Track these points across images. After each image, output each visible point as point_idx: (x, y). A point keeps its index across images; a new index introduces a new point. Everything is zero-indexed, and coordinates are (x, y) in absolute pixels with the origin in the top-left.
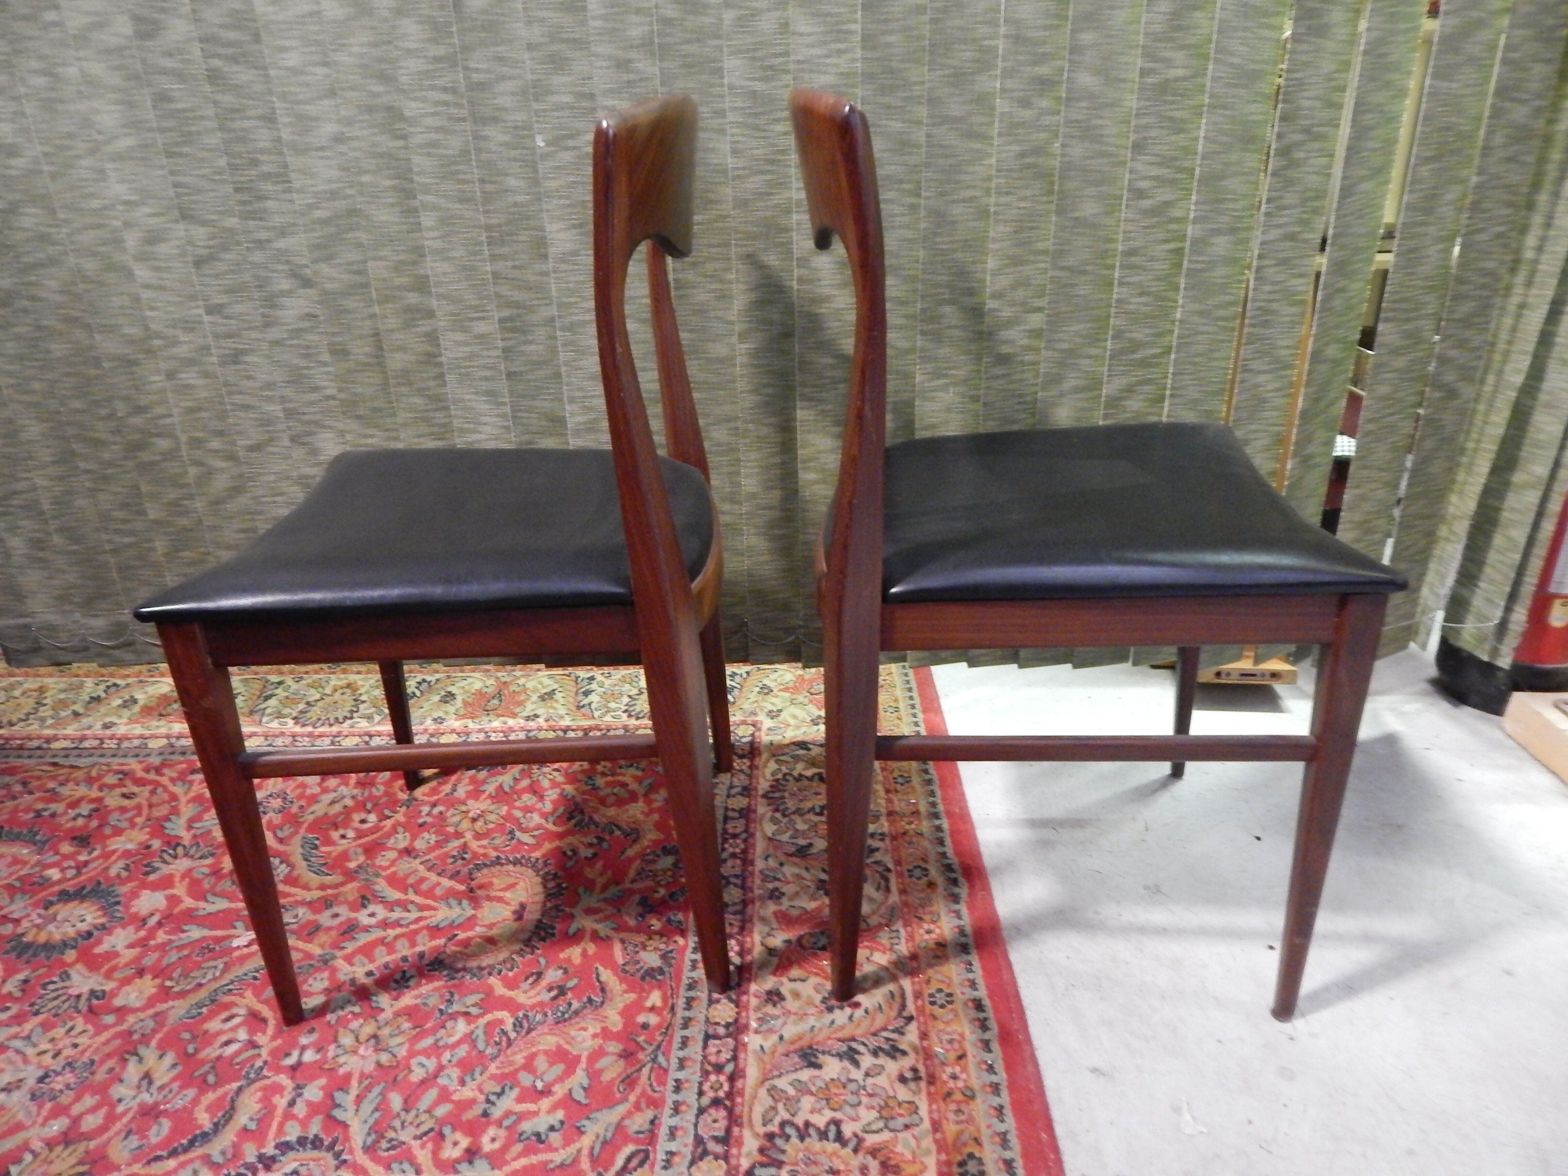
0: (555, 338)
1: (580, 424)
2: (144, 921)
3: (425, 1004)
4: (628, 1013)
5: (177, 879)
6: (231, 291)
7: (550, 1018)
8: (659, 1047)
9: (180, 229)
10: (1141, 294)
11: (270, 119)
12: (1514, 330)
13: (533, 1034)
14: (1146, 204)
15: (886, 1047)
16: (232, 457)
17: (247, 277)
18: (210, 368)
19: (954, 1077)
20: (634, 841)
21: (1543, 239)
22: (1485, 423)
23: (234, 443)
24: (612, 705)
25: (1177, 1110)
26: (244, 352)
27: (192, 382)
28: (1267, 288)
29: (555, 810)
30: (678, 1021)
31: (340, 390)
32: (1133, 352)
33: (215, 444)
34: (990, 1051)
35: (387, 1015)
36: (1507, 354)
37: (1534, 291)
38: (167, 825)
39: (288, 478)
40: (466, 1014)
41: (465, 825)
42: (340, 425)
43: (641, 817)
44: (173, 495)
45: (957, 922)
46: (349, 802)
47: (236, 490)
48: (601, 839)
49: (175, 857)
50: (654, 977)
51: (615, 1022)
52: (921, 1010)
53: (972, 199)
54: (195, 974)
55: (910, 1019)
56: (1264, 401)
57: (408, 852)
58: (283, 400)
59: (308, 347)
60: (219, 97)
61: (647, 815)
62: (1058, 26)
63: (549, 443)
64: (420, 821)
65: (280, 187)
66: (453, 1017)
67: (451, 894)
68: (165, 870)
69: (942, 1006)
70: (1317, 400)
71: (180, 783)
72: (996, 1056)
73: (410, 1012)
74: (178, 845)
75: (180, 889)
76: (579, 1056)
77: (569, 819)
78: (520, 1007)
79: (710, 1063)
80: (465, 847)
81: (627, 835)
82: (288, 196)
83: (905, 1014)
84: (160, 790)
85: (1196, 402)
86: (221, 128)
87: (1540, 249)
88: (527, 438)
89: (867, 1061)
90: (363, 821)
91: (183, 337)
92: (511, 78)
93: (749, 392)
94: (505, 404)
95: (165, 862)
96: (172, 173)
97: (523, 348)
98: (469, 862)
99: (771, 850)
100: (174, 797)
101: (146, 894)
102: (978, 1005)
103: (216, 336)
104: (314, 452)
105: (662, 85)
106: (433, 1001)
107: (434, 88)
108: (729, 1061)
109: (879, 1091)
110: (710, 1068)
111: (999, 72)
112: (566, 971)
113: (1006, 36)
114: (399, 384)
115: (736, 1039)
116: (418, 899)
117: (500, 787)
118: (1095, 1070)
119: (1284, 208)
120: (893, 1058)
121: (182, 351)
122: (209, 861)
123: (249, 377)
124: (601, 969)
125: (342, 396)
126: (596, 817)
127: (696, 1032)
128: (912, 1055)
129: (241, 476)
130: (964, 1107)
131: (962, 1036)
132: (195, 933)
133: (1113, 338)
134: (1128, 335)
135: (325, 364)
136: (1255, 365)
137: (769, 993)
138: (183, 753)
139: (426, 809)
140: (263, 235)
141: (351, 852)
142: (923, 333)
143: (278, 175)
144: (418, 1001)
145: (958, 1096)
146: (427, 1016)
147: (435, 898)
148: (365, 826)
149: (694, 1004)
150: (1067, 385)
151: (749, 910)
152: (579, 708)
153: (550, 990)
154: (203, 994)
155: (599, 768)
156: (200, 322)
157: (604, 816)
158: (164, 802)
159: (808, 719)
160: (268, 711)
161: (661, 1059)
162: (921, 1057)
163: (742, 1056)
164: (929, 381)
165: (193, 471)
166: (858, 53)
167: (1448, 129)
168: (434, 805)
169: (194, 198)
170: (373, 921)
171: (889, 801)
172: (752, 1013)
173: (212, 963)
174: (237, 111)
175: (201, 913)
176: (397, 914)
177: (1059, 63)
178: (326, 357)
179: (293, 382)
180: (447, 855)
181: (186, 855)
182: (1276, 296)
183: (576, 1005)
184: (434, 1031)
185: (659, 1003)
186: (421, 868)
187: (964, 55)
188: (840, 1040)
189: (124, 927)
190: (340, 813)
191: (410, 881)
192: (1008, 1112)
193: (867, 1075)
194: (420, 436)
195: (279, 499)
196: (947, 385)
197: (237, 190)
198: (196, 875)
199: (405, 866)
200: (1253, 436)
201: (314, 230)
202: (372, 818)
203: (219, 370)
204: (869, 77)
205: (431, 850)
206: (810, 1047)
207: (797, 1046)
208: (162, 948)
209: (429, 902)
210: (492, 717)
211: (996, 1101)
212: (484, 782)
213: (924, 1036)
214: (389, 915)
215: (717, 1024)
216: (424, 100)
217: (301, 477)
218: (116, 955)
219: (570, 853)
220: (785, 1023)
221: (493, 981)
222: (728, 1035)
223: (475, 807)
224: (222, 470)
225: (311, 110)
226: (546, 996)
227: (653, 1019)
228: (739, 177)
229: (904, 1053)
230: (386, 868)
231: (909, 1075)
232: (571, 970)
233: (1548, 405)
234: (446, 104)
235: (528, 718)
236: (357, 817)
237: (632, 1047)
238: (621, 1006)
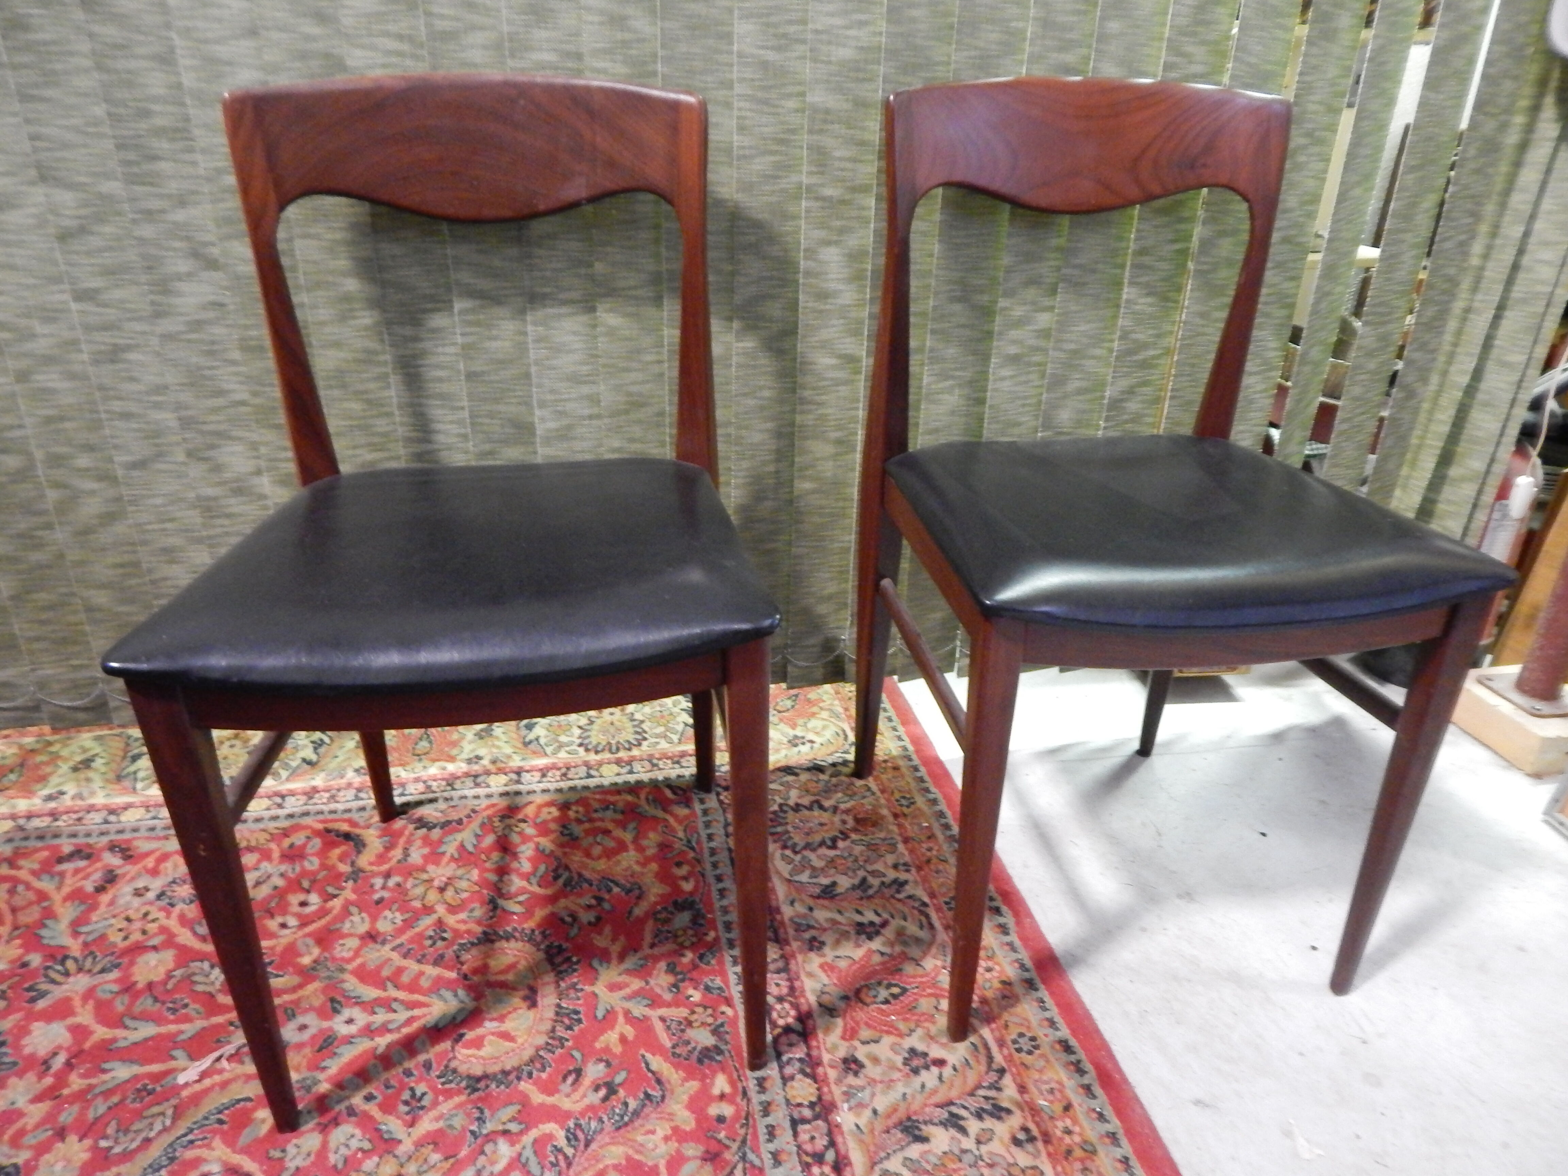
0: (525, 334)
1: (549, 430)
2: (46, 1063)
3: (451, 1127)
4: (696, 1105)
5: (77, 1002)
6: (108, 272)
7: (608, 1126)
8: (744, 1142)
9: (39, 194)
11: (166, 60)
12: (1459, 333)
13: (593, 1146)
15: (988, 1107)
16: (107, 477)
17: (131, 256)
18: (77, 368)
19: (1068, 1132)
20: (639, 898)
21: (1489, 248)
22: (1430, 420)
23: (111, 460)
24: (563, 739)
25: (1288, 1134)
26: (128, 348)
27: (50, 385)
29: (535, 869)
30: (756, 1108)
31: (255, 394)
33: (83, 461)
34: (1094, 1097)
35: (406, 1147)
36: (1451, 356)
37: (1479, 297)
38: (43, 932)
39: (181, 500)
40: (506, 1133)
41: (433, 896)
42: (255, 437)
43: (637, 868)
44: (23, 524)
45: (1015, 956)
46: (280, 882)
47: (109, 518)
48: (600, 900)
49: (67, 974)
50: (712, 1059)
51: (686, 1120)
52: (1009, 1059)
54: (137, 1126)
55: (1002, 1072)
57: (372, 937)
58: (179, 406)
59: (213, 343)
60: (96, 28)
61: (644, 864)
62: (1085, 13)
63: (512, 455)
64: (376, 897)
65: (180, 145)
66: (491, 1137)
67: (438, 984)
68: (57, 993)
69: (1030, 1053)
71: (45, 877)
72: (1101, 1101)
73: (435, 1140)
74: (65, 958)
75: (85, 1016)
76: (656, 1166)
77: (556, 878)
78: (568, 1115)
79: (807, 1154)
80: (440, 924)
81: (629, 891)
82: (187, 157)
83: (994, 1066)
84: (20, 888)
86: (100, 67)
87: (1486, 257)
88: (487, 447)
89: (973, 1126)
90: (303, 904)
91: (39, 328)
92: (482, 28)
94: (463, 408)
95: (53, 982)
96: (28, 121)
97: (487, 344)
98: (452, 943)
99: (795, 895)
100: (42, 896)
101: (38, 1028)
102: (1067, 1048)
103: (88, 328)
104: (217, 468)
105: (663, 46)
106: (458, 1122)
107: (387, 34)
108: (827, 1148)
109: (997, 1159)
110: (809, 1160)
111: (1026, 57)
112: (608, 1064)
113: (1035, 19)
114: (330, 387)
115: (826, 1120)
116: (401, 995)
117: (462, 847)
118: (1198, 1102)
120: (999, 1118)
121: (41, 346)
122: (115, 974)
123: (132, 379)
124: (649, 1056)
125: (257, 401)
126: (587, 874)
127: (780, 1117)
128: (1018, 1113)
129: (118, 499)
130: (1088, 1164)
131: (1060, 1083)
132: (122, 1072)
133: (1121, 338)
135: (234, 363)
137: (845, 1061)
138: (41, 838)
139: (378, 882)
140: (155, 204)
141: (300, 945)
143: (176, 130)
144: (441, 1124)
145: (1078, 1153)
146: (458, 1143)
147: (425, 993)
148: (308, 910)
149: (767, 1085)
151: (793, 966)
152: (526, 744)
153: (597, 1089)
154: (155, 1152)
155: (571, 814)
156: (69, 311)
157: (594, 870)
158: (31, 904)
159: (785, 740)
160: (141, 775)
161: (751, 1156)
162: (1027, 1114)
163: (839, 1140)
164: (936, 382)
165: (52, 495)
166: (883, 26)
167: (1430, 139)
168: (387, 875)
169: (58, 154)
170: (353, 1029)
171: (900, 826)
172: (834, 1087)
173: (155, 1110)
174: (123, 47)
175: (122, 1044)
176: (381, 1017)
177: (1085, 51)
178: (236, 355)
179: (192, 385)
180: (421, 936)
181: (80, 970)
183: (633, 1104)
184: (472, 1159)
185: (727, 1089)
186: (395, 955)
187: (990, 36)
188: (938, 1106)
189: (20, 1074)
190: (271, 897)
191: (386, 972)
192: (1134, 1162)
193: (979, 1142)
194: (355, 447)
195: (168, 525)
197: (120, 147)
198: (101, 994)
199: (374, 955)
201: (222, 200)
202: (314, 899)
203: (91, 370)
204: (892, 53)
205: (400, 931)
206: (909, 1119)
207: (894, 1119)
208: (81, 1096)
209: (417, 997)
210: (425, 762)
211: (1118, 1153)
212: (440, 842)
213: (1022, 1089)
214: (372, 1018)
215: (800, 1105)
216: (373, 48)
217: (199, 498)
218: (20, 1114)
219: (568, 919)
220: (873, 1095)
221: (524, 1086)
222: (816, 1117)
223: (440, 873)
224: (92, 493)
225: (222, 51)
226: (595, 1098)
227: (727, 1110)
228: (745, 157)
229: (1009, 1111)
230: (349, 961)
231: (1021, 1136)
232: (615, 1062)
233: (1486, 404)
234: (400, 54)
235: (469, 761)
236: (294, 899)
237: (714, 1147)
238: (685, 1098)
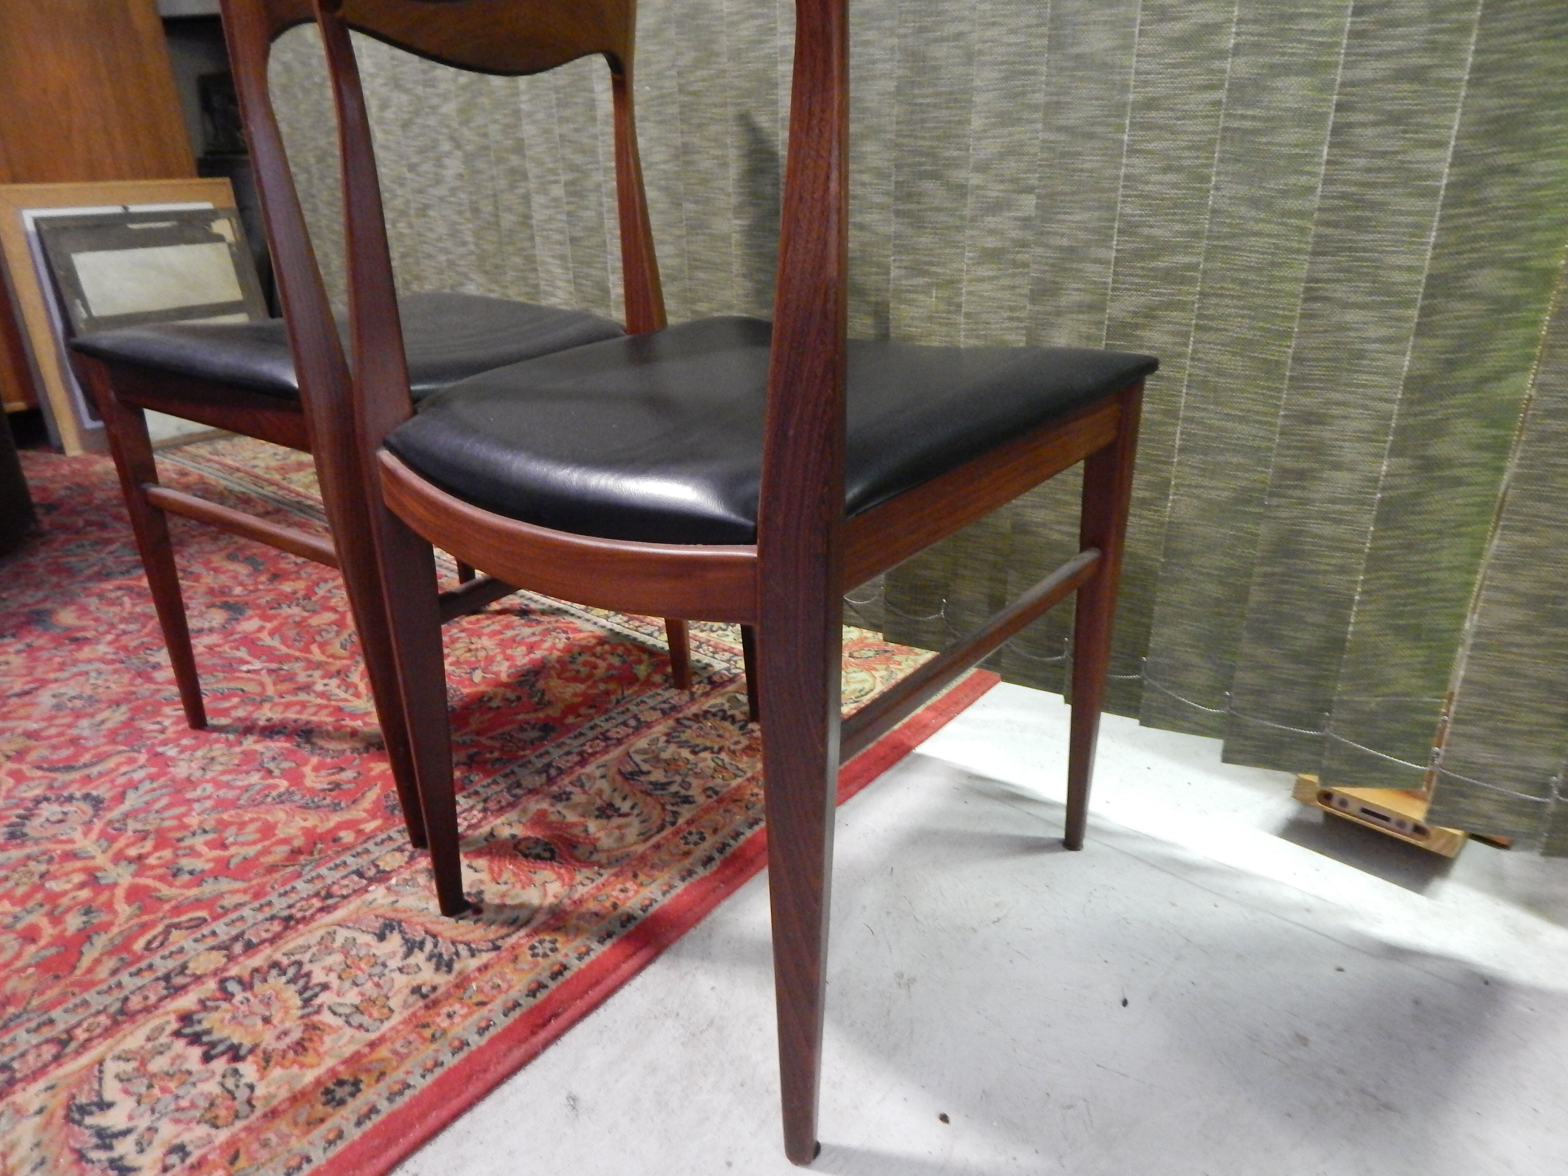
3: (263, 754)
4: (343, 825)
7: (302, 801)
8: (321, 858)
10: (1167, 170)
13: (278, 806)
14: (1177, 28)
15: (446, 957)
17: (428, 139)
19: (450, 1015)
20: (536, 710)
26: (428, 207)
28: (1361, 162)
29: (524, 665)
30: (359, 849)
31: (476, 246)
32: (1154, 258)
34: (507, 1014)
35: (238, 750)
40: (269, 772)
43: (568, 695)
45: (658, 896)
48: (518, 699)
51: (326, 827)
52: (516, 946)
53: (958, 36)
55: (497, 948)
56: (1360, 355)
59: (460, 204)
61: (575, 696)
66: (262, 770)
68: (282, 610)
69: (534, 955)
70: (1451, 365)
72: (504, 1022)
73: (249, 754)
75: (272, 625)
76: (275, 836)
77: (522, 676)
78: (300, 784)
79: (328, 890)
81: (538, 704)
83: (499, 942)
85: (1248, 343)
93: (744, 276)
95: (289, 606)
97: (582, 213)
99: (613, 763)
101: (255, 620)
102: (559, 972)
103: (414, 192)
106: (268, 754)
108: (340, 896)
109: (387, 986)
110: (323, 893)
112: (357, 777)
115: (369, 884)
117: (516, 636)
119: (1394, 23)
120: (438, 969)
124: (377, 786)
125: (477, 251)
126: (540, 683)
127: (357, 863)
128: (452, 976)
130: (418, 1043)
131: (509, 988)
134: (1146, 231)
135: (469, 221)
136: (1340, 292)
140: (435, 101)
142: (898, 213)
144: (263, 750)
145: (428, 1032)
146: (252, 762)
149: (386, 844)
150: (1064, 301)
151: (527, 798)
153: (331, 783)
155: (597, 648)
156: (406, 179)
157: (546, 683)
161: (309, 867)
162: (454, 983)
163: (353, 898)
164: (906, 277)
170: (321, 689)
172: (406, 873)
175: (260, 643)
176: (338, 691)
182: (1382, 178)
183: (327, 801)
184: (241, 773)
185: (369, 830)
192: (439, 1072)
193: (401, 970)
196: (930, 285)
200: (1335, 411)
206: (400, 923)
207: (394, 915)
211: (444, 1056)
212: (512, 628)
213: (484, 968)
214: (334, 689)
215: (377, 866)
221: (314, 759)
222: (369, 878)
226: (322, 786)
227: (348, 838)
229: (449, 971)
232: (360, 778)
237: (307, 849)
238: (347, 818)
